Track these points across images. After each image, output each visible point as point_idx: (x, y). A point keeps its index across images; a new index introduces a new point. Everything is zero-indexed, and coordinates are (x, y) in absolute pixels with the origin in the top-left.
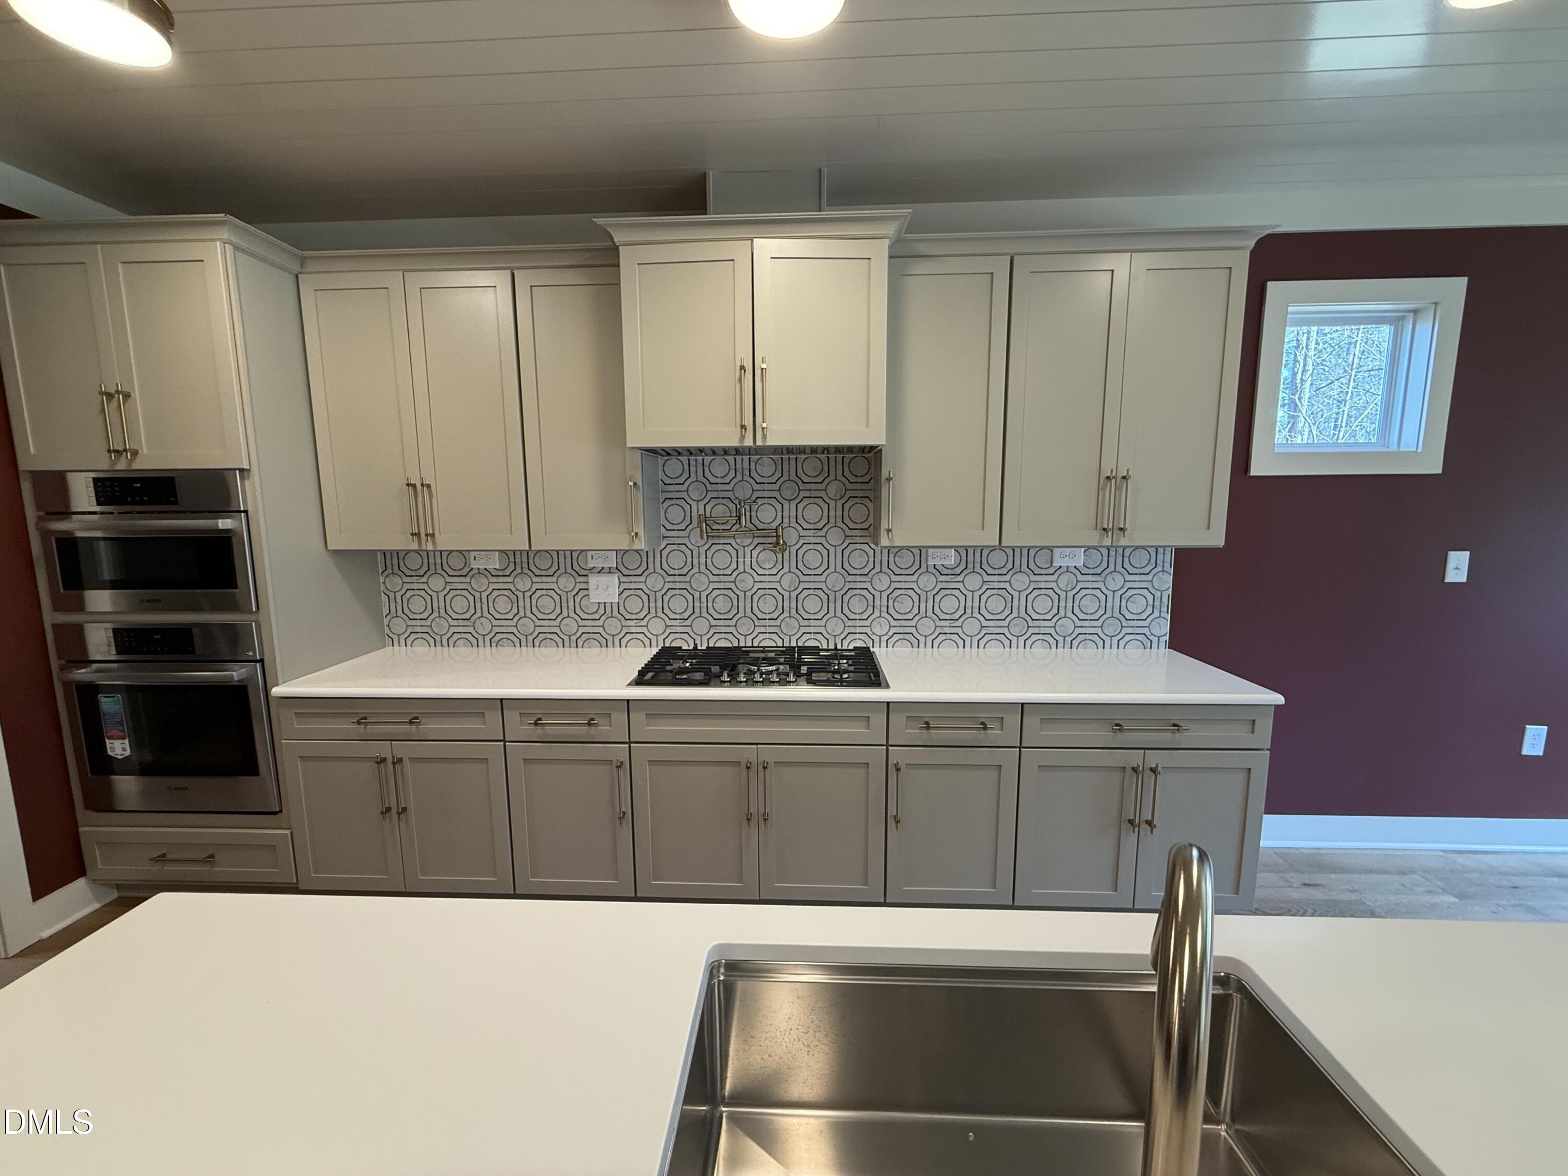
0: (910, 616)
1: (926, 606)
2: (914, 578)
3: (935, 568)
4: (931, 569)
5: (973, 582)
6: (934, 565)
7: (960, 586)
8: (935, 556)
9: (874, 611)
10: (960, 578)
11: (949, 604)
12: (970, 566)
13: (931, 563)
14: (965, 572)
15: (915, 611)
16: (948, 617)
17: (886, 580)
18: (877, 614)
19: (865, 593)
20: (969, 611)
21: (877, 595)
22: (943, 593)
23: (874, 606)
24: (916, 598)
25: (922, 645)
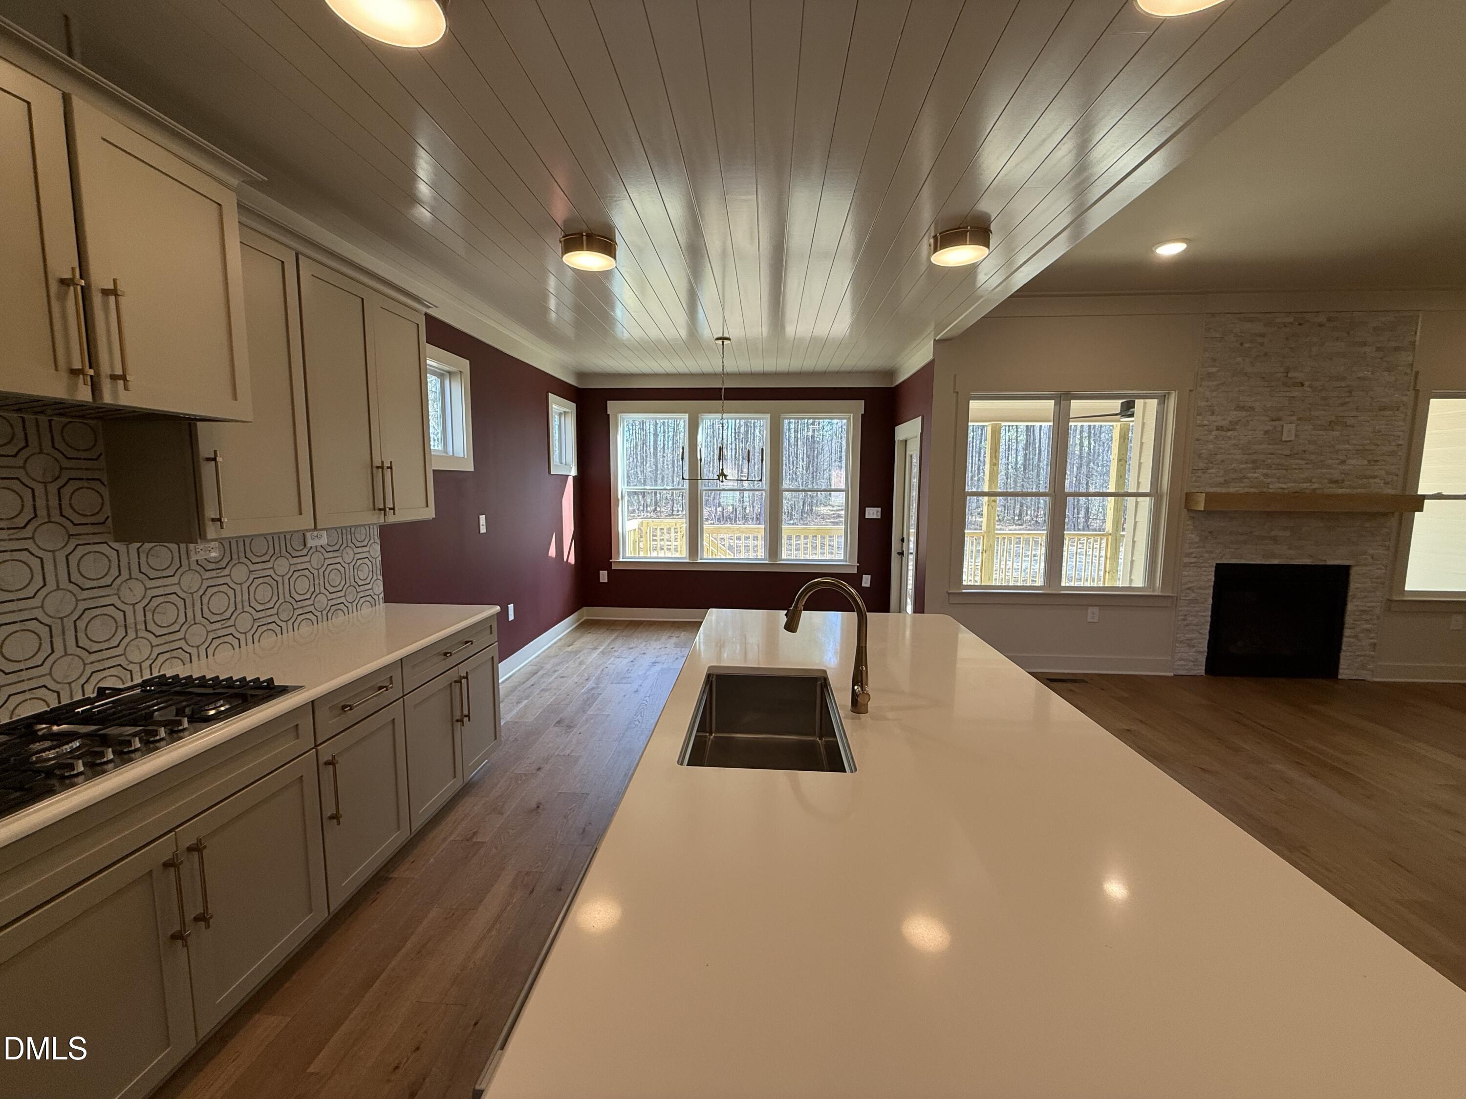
0: (176, 627)
1: (194, 610)
2: (175, 580)
3: (198, 564)
4: (194, 566)
5: (240, 573)
6: (197, 561)
7: (227, 580)
8: (199, 550)
9: (126, 632)
10: (226, 572)
11: (219, 603)
12: (235, 556)
13: (194, 558)
14: (231, 564)
15: (182, 619)
16: (219, 618)
17: (139, 590)
18: (132, 635)
19: (110, 610)
20: (239, 606)
21: (129, 610)
22: (211, 591)
23: (126, 626)
24: (181, 604)
25: (195, 658)
